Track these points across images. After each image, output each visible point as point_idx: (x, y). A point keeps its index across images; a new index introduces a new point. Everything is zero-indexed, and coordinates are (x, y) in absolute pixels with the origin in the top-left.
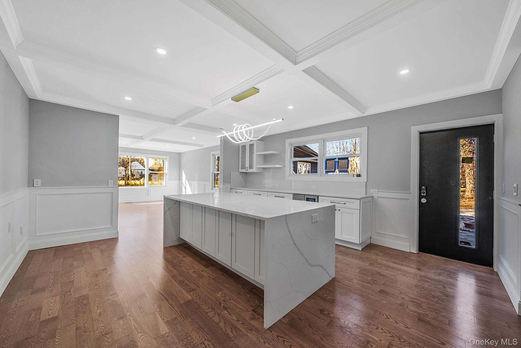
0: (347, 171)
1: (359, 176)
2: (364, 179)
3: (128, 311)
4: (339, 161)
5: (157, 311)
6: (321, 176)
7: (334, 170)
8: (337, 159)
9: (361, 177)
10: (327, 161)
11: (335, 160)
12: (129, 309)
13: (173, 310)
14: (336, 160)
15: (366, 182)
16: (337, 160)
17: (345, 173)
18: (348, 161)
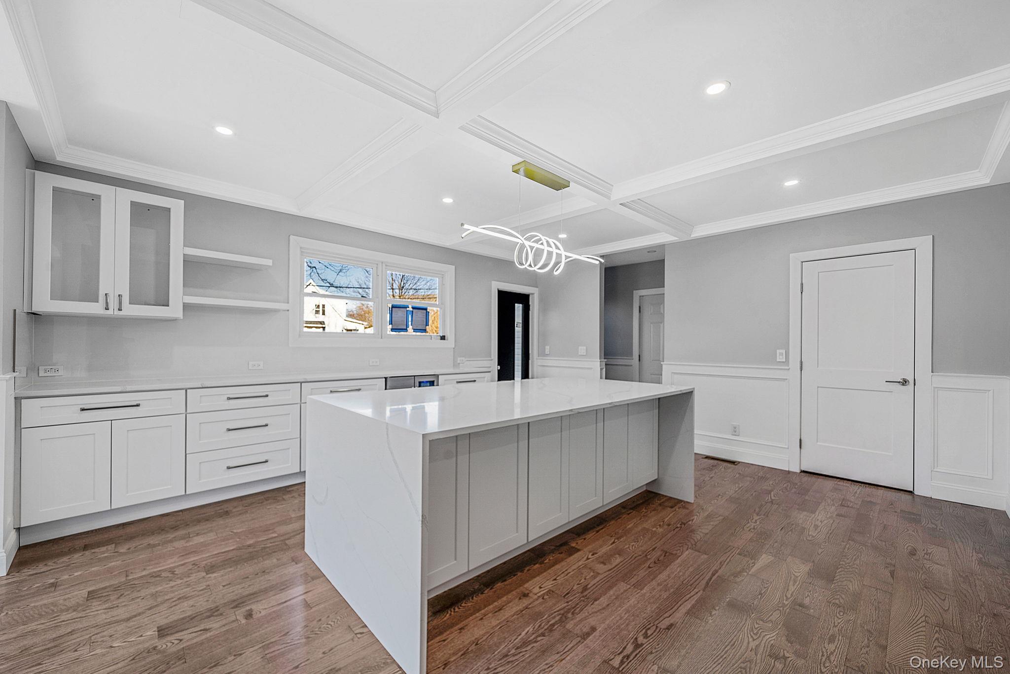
0: (425, 331)
1: (443, 338)
2: (450, 343)
3: (784, 606)
4: (412, 311)
5: (748, 574)
6: (382, 338)
7: (405, 328)
8: (410, 306)
9: (447, 340)
10: (393, 309)
11: (406, 308)
12: (779, 607)
13: (730, 560)
14: (408, 309)
15: (454, 348)
16: (411, 309)
17: (422, 334)
18: (427, 313)
